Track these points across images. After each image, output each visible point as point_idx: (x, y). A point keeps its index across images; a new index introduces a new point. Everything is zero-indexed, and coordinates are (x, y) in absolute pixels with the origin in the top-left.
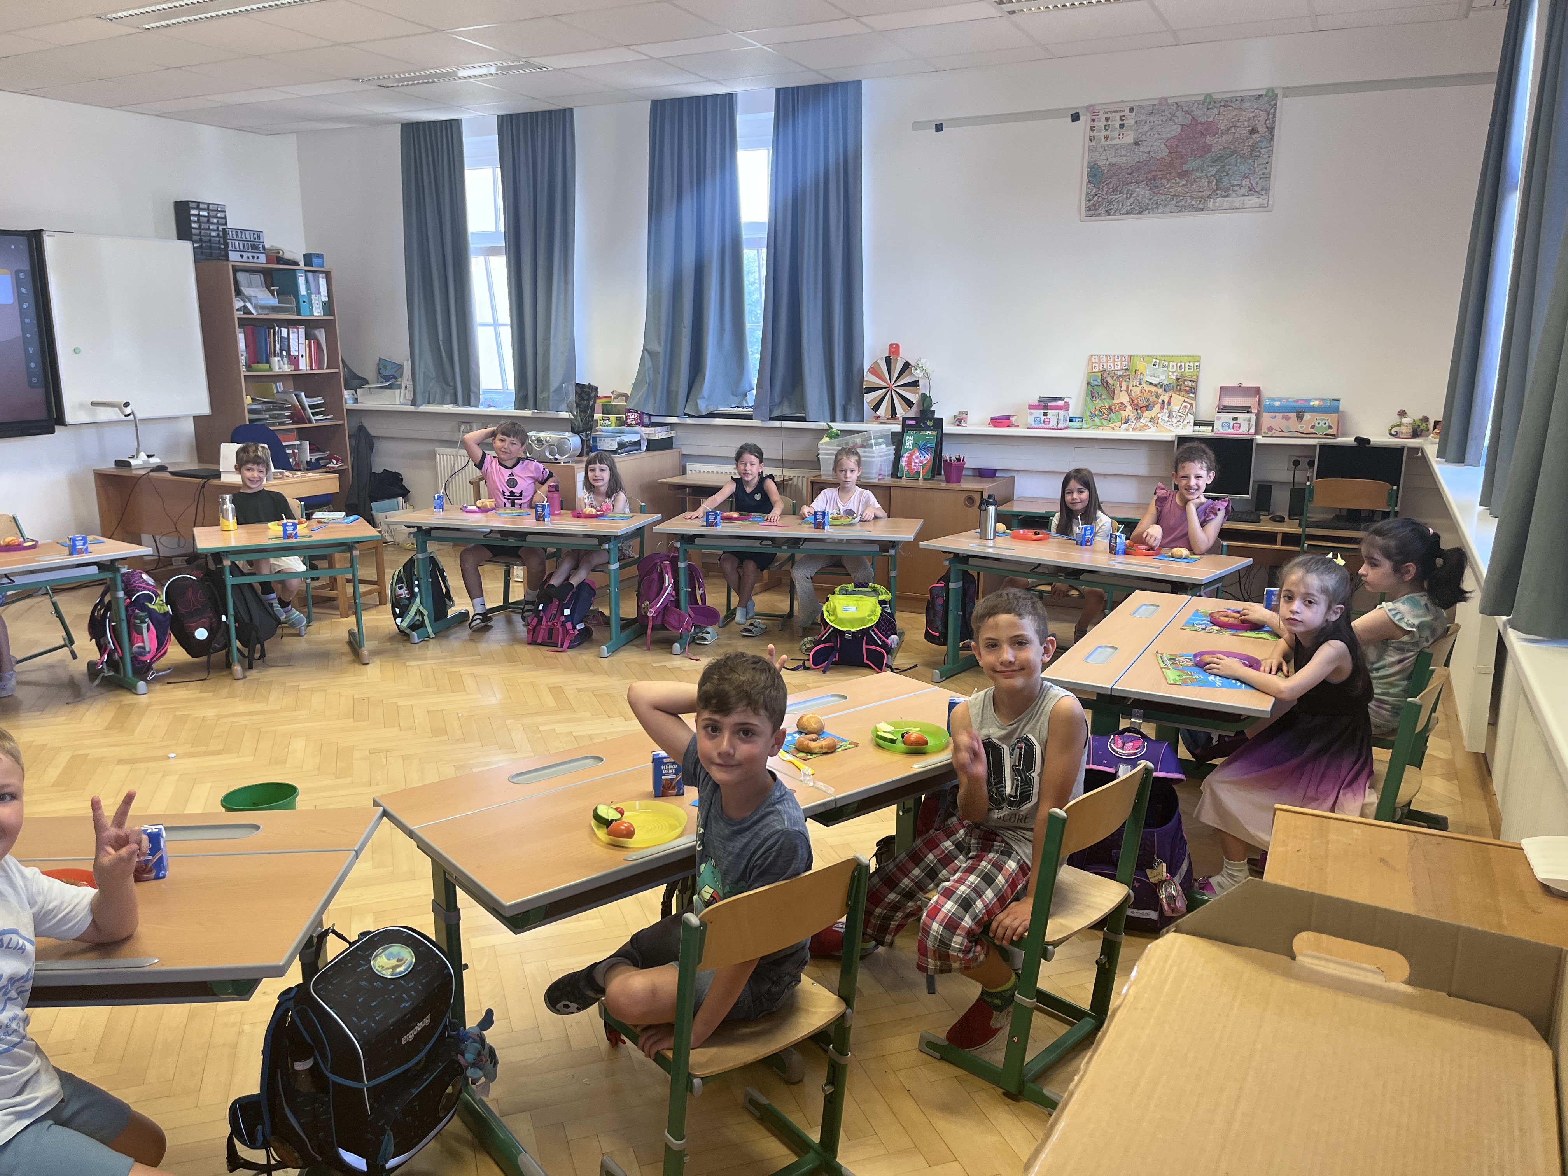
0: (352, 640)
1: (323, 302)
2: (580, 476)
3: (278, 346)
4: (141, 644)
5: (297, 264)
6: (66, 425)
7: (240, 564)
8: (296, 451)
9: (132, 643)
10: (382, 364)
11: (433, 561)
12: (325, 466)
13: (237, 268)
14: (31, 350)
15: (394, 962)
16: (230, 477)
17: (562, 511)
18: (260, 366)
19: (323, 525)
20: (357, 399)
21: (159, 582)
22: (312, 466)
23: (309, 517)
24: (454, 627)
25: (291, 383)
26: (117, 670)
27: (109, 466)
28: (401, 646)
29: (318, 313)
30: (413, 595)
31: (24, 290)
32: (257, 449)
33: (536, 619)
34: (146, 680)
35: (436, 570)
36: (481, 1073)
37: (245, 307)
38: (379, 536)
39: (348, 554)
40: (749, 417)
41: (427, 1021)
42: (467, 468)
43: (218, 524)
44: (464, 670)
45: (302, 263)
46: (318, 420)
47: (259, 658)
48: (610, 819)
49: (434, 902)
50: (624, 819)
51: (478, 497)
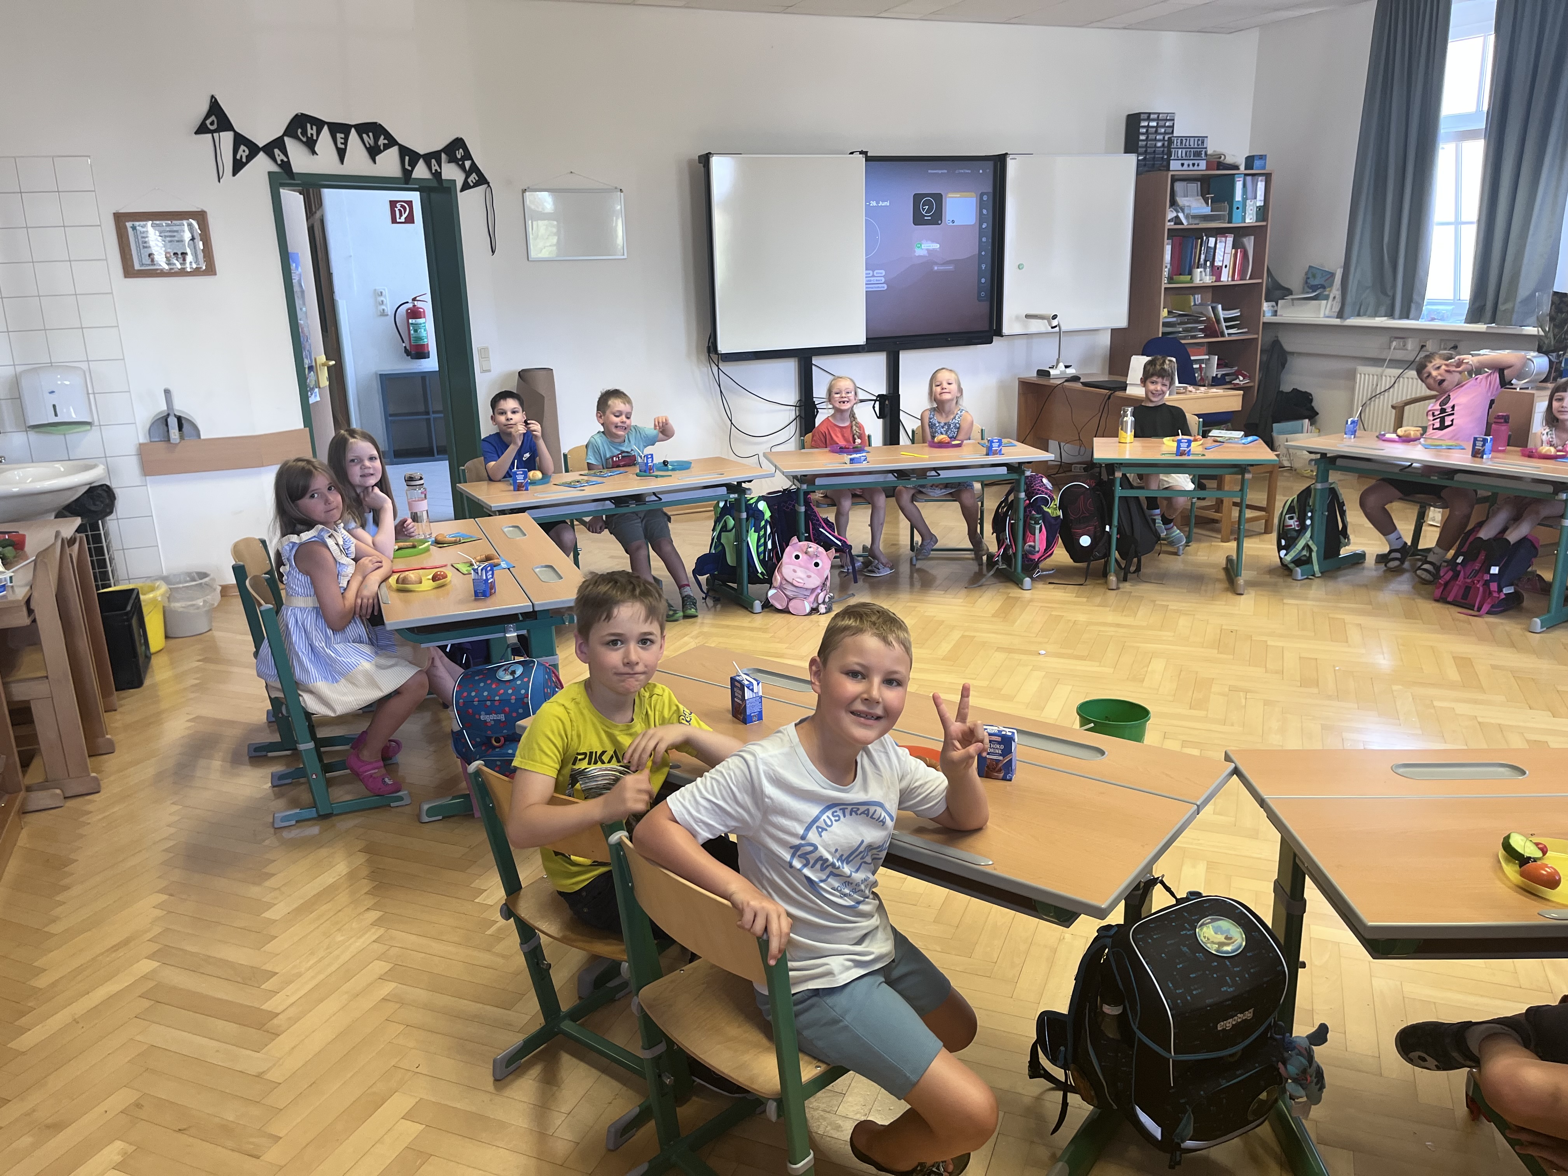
0: (1229, 566)
1: (1257, 207)
2: (1541, 407)
3: (1203, 257)
4: (1032, 544)
5: (1237, 168)
6: (1002, 336)
7: (1131, 476)
8: (1203, 366)
9: (1025, 542)
10: (1312, 272)
11: (1333, 493)
12: (1230, 383)
13: (1176, 177)
14: (983, 267)
15: (1221, 938)
16: (1136, 390)
17: (1508, 448)
18: (1182, 278)
19: (1219, 444)
20: (1276, 311)
21: (1056, 484)
22: (1216, 382)
23: (1205, 435)
24: (1345, 569)
25: (1209, 295)
26: (1009, 565)
27: (1031, 375)
28: (1281, 580)
29: (1250, 219)
30: (1303, 528)
31: (985, 212)
32: (1164, 362)
33: (1450, 574)
34: (1032, 578)
35: (1335, 503)
36: (1303, 1093)
37: (1177, 217)
38: (1276, 460)
39: (1240, 477)
41: (1249, 1015)
42: (1391, 390)
43: (1116, 435)
44: (1348, 618)
45: (1242, 167)
46: (1231, 334)
47: (1134, 572)
48: (1527, 855)
49: (1276, 883)
50: (1545, 861)
51: (1399, 423)
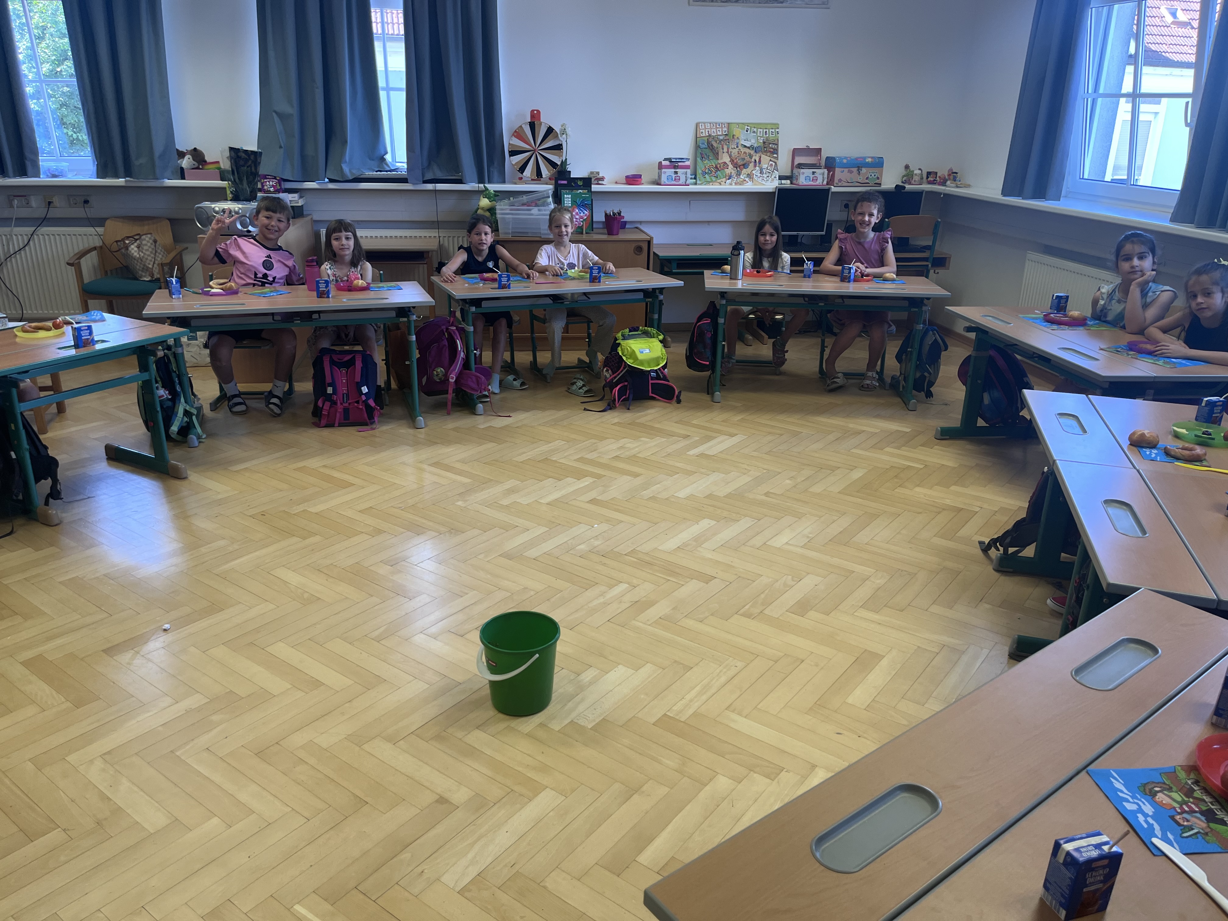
30: (175, 395)
40: (403, 180)
